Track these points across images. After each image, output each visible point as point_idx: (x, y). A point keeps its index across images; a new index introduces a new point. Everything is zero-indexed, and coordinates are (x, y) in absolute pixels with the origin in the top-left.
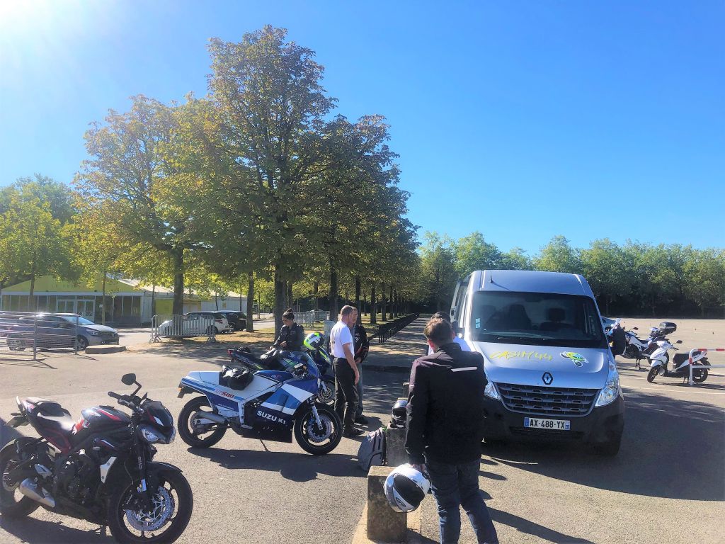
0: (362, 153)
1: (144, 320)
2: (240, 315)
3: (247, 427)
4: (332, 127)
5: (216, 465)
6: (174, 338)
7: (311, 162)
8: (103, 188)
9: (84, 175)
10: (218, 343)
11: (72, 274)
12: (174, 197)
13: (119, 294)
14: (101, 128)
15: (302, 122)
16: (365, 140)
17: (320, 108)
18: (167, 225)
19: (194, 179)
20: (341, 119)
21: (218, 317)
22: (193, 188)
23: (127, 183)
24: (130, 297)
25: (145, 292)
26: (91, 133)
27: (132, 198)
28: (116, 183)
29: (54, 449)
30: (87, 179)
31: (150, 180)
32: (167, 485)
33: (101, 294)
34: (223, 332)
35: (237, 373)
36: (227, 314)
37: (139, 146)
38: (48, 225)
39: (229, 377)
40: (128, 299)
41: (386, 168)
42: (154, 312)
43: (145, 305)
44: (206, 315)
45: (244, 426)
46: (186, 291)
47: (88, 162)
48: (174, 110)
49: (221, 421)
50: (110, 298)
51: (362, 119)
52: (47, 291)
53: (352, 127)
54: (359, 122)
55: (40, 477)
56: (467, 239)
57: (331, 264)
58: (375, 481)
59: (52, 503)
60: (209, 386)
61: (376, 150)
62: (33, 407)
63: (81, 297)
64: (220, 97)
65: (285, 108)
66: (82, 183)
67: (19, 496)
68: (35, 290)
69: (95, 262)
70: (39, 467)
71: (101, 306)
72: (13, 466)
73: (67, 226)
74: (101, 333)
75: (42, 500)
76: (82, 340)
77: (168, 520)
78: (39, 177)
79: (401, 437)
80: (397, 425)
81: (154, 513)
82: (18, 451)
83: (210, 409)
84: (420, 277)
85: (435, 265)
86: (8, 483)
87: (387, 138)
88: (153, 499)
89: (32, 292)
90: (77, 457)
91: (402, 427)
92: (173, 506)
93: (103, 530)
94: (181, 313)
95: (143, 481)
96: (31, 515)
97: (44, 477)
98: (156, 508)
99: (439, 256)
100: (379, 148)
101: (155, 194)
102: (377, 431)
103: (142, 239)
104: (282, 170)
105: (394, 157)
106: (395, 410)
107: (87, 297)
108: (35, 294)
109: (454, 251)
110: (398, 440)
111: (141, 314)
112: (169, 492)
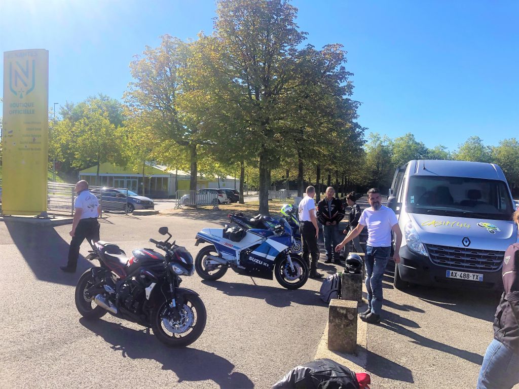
0: (325, 72)
1: (171, 194)
2: (235, 191)
3: (242, 267)
4: (303, 53)
5: (221, 292)
6: (191, 206)
7: (286, 81)
8: (142, 101)
9: (130, 93)
10: (220, 210)
11: (122, 162)
12: (191, 107)
13: (154, 176)
14: (141, 59)
15: (281, 51)
16: (327, 63)
17: (294, 40)
18: (186, 127)
19: (205, 94)
20: (310, 47)
21: (220, 192)
22: (203, 101)
23: (159, 97)
24: (161, 178)
25: (171, 174)
26: (134, 63)
27: (162, 109)
28: (151, 98)
29: (115, 276)
30: (132, 96)
31: (173, 96)
32: (189, 304)
33: (142, 176)
34: (224, 203)
35: (235, 230)
36: (226, 191)
37: (166, 71)
38: (107, 128)
39: (229, 232)
40: (159, 179)
41: (342, 84)
42: (177, 189)
43: (171, 184)
44: (212, 191)
45: (239, 267)
46: (198, 175)
47: (132, 83)
48: (190, 45)
49: (224, 262)
50: (147, 178)
51: (326, 47)
52: (107, 173)
53: (318, 53)
54: (323, 49)
55: (107, 293)
56: (402, 139)
57: (300, 156)
58: (334, 309)
59: (115, 311)
60: (216, 238)
61: (335, 70)
62: (102, 247)
63: (128, 178)
64: (222, 34)
65: (269, 40)
66: (129, 98)
67: (94, 305)
68: (100, 172)
69: (137, 154)
70: (107, 287)
71: (142, 184)
72: (90, 285)
73: (119, 129)
74: (142, 202)
75: (109, 309)
76: (130, 206)
77: (190, 327)
78: (101, 95)
79: (352, 280)
80: (350, 271)
81: (181, 321)
82: (93, 276)
83: (217, 254)
84: (364, 166)
85: (376, 158)
86: (87, 296)
87: (344, 61)
88: (180, 313)
89: (98, 173)
90: (130, 281)
91: (353, 272)
92: (193, 318)
93: (148, 331)
94: (195, 189)
95: (174, 300)
96: (102, 318)
97: (110, 293)
98: (182, 319)
99: (380, 151)
100: (338, 69)
101: (178, 105)
102: (335, 275)
103: (169, 138)
104: (266, 87)
105: (349, 75)
106: (348, 261)
107: (132, 178)
108: (100, 175)
109: (391, 147)
110: (350, 282)
111: (168, 190)
112: (191, 308)
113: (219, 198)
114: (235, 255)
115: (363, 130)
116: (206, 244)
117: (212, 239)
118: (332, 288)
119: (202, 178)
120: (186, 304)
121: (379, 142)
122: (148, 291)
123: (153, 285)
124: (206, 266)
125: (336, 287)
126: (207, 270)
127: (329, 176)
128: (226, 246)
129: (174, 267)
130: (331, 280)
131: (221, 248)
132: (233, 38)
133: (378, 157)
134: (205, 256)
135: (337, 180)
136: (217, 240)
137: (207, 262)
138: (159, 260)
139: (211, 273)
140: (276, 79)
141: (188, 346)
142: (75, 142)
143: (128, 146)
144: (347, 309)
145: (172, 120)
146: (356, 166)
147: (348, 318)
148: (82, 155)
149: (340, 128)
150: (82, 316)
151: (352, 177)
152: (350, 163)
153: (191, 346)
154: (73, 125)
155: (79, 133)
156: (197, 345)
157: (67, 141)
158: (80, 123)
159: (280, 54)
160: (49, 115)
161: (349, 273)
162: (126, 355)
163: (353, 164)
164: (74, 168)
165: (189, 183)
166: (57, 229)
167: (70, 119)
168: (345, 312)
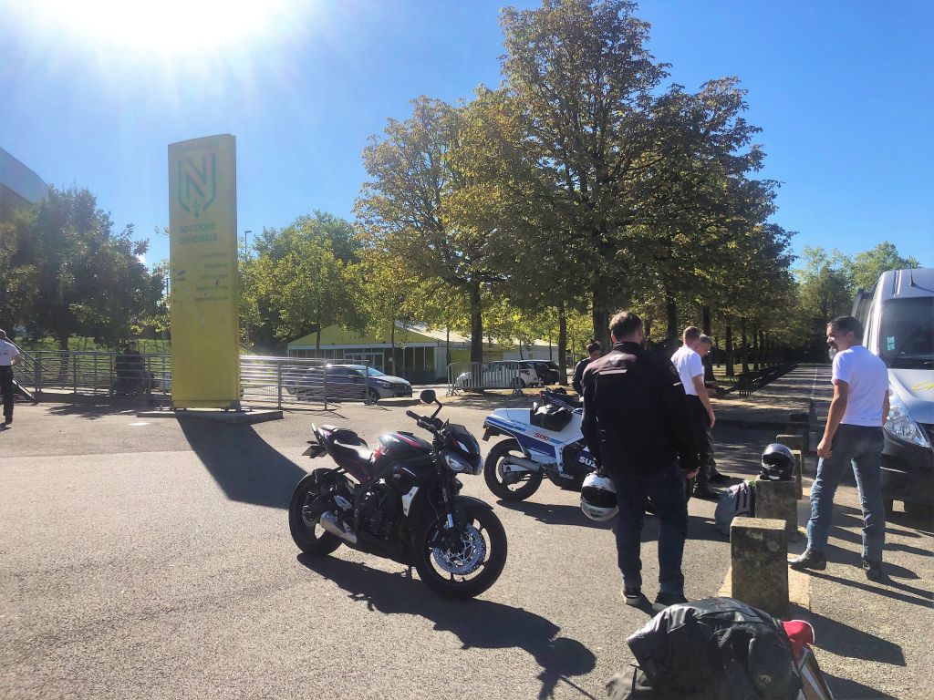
0: (707, 132)
1: (439, 375)
3: (567, 476)
4: (664, 102)
6: (475, 391)
7: (637, 154)
8: (387, 215)
9: (365, 201)
10: (526, 395)
11: (358, 322)
12: (468, 215)
13: (410, 345)
14: (381, 142)
15: (623, 101)
16: (711, 115)
17: (647, 80)
18: (460, 254)
19: (490, 190)
20: (676, 88)
21: (524, 366)
22: (489, 203)
23: (412, 205)
24: (422, 348)
25: (439, 341)
26: (370, 149)
27: (419, 225)
28: (400, 207)
29: (352, 482)
30: (368, 206)
31: (438, 201)
32: (477, 524)
33: (390, 346)
34: (532, 385)
35: (551, 410)
36: (535, 363)
37: (423, 159)
38: (330, 266)
39: (541, 414)
40: (420, 350)
41: (740, 152)
42: (449, 361)
43: (439, 356)
44: (510, 366)
45: (562, 475)
46: (485, 340)
47: (368, 184)
48: (461, 111)
49: (535, 468)
50: (399, 350)
51: (706, 86)
52: (333, 344)
53: (692, 99)
54: (701, 91)
55: (340, 509)
56: (871, 255)
57: (668, 293)
58: (739, 532)
59: (353, 539)
60: (519, 425)
61: (727, 127)
62: (329, 434)
63: (368, 350)
64: (517, 82)
65: (600, 86)
66: (364, 210)
67: (319, 531)
68: (321, 342)
69: (381, 308)
70: (338, 498)
71: (391, 359)
72: (312, 498)
73: (350, 267)
74: (392, 386)
75: (343, 535)
76: (373, 393)
77: (479, 563)
78: (317, 213)
79: (777, 491)
80: (770, 477)
81: (463, 553)
82: (316, 481)
83: (520, 455)
84: (798, 308)
85: (820, 293)
86: (308, 517)
87: (743, 107)
88: (461, 538)
89: (318, 346)
90: (377, 488)
91: (777, 478)
92: (485, 549)
93: (409, 572)
94: (481, 361)
95: (449, 516)
96: (333, 554)
97: (345, 509)
98: (466, 548)
99: (826, 281)
100: (731, 123)
101: (445, 212)
102: (742, 485)
103: (433, 273)
104: (598, 167)
105: (753, 132)
106: (766, 457)
107: (375, 350)
108: (321, 347)
109: (849, 272)
110: (772, 497)
111: (436, 368)
112: (479, 531)
113: (523, 376)
114: (553, 455)
115: (789, 235)
116: (502, 438)
117: (512, 427)
118: (737, 509)
119: (491, 345)
120: (472, 523)
121: (823, 264)
122: (407, 500)
123: (415, 490)
124: (503, 474)
125: (745, 506)
126: (506, 482)
127: (728, 329)
128: (538, 439)
129: (447, 458)
130: (734, 493)
131: (527, 443)
132: (536, 88)
133: (822, 292)
134: (502, 458)
135: (744, 338)
136: (520, 429)
137: (505, 467)
138: (422, 449)
139: (513, 487)
140: (618, 153)
141: (478, 597)
142: (280, 293)
143: (367, 296)
144: (767, 533)
145: (436, 242)
146: (780, 308)
147: (768, 548)
148: (292, 315)
149: (743, 233)
150: (301, 552)
151: (773, 331)
152: (767, 302)
153: (483, 597)
154: (276, 265)
155: (286, 277)
156: (492, 595)
157: (268, 294)
158: (287, 261)
159: (621, 107)
160: (239, 250)
161: (770, 479)
162: (374, 607)
163: (774, 304)
164: (279, 338)
165: (468, 355)
166: (257, 428)
167: (271, 256)
168: (761, 537)
